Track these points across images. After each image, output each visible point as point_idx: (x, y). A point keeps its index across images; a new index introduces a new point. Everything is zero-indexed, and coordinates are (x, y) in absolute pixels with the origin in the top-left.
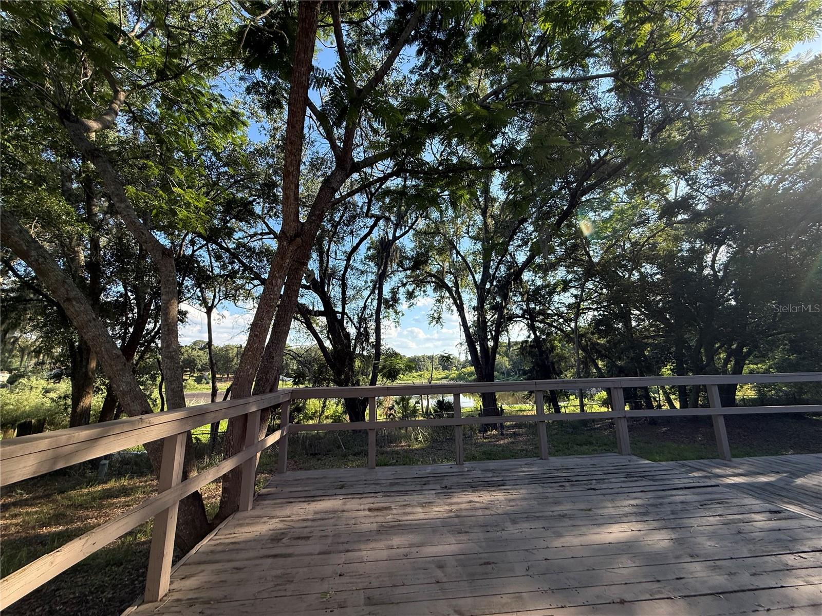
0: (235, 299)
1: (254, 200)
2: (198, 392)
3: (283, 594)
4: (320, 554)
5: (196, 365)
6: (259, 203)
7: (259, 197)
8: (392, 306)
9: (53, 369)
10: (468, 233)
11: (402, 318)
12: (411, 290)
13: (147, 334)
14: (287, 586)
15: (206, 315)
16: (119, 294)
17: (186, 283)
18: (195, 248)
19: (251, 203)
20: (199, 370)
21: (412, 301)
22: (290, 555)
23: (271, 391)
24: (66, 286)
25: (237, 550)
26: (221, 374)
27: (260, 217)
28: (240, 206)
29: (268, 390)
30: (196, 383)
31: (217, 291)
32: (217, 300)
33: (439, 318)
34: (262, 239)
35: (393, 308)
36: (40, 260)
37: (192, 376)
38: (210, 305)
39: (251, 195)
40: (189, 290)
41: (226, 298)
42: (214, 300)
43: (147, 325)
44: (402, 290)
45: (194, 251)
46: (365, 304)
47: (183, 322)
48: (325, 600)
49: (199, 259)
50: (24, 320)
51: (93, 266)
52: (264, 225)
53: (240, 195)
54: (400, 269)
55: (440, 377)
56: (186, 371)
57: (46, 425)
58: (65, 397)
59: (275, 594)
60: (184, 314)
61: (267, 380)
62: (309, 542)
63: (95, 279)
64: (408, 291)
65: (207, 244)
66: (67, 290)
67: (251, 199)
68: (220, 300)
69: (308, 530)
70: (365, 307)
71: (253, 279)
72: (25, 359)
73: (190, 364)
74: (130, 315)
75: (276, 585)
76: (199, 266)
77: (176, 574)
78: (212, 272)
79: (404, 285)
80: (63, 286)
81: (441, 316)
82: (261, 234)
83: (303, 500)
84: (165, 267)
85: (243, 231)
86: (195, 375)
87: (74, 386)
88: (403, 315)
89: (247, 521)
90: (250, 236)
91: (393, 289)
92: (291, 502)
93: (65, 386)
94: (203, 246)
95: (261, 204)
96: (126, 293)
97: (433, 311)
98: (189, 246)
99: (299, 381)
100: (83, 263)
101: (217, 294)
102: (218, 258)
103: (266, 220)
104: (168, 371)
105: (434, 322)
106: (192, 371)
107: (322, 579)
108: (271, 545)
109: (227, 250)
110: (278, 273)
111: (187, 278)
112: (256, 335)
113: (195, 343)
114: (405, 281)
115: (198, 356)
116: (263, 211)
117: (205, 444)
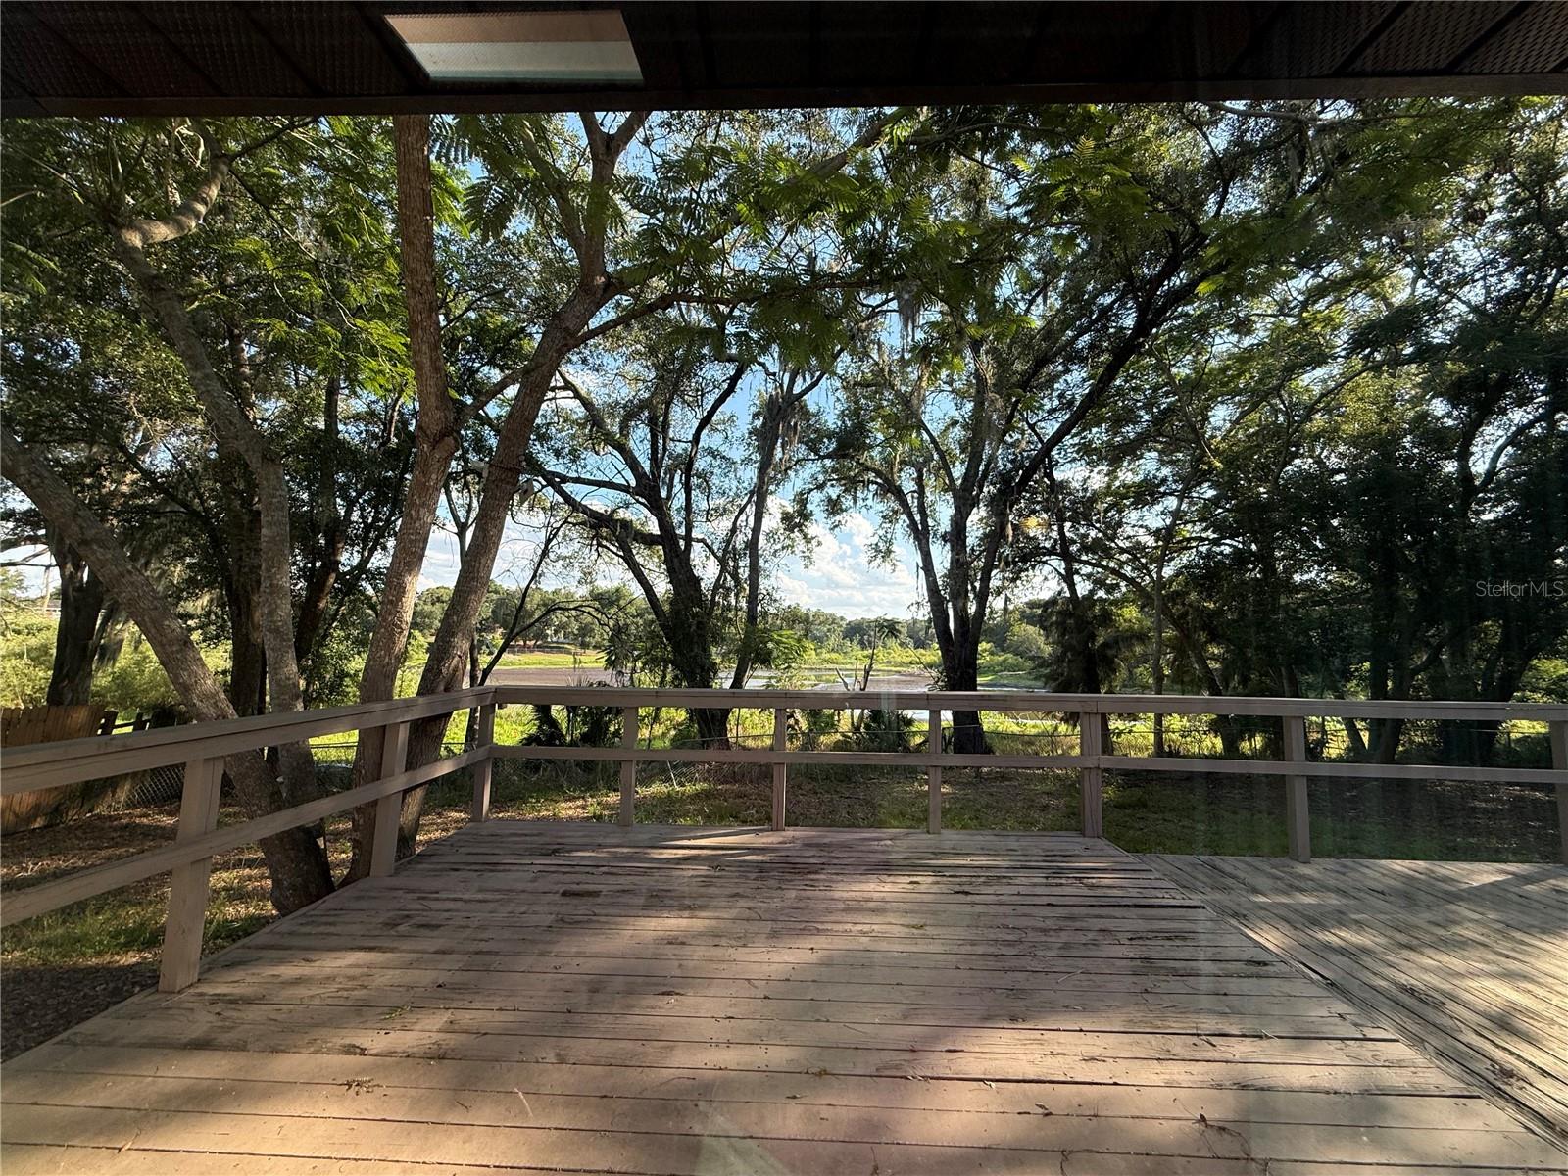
8: (799, 526)
10: (950, 383)
11: (816, 549)
12: (834, 497)
15: (456, 538)
21: (838, 518)
24: (80, 521)
33: (889, 551)
34: (554, 398)
35: (801, 531)
44: (816, 497)
46: (735, 523)
54: (812, 456)
55: (907, 660)
64: (830, 499)
66: (82, 528)
70: (734, 530)
79: (821, 487)
80: (74, 520)
81: (893, 548)
84: (267, 481)
88: (820, 544)
91: (801, 494)
97: (876, 538)
105: (879, 560)
114: (821, 478)
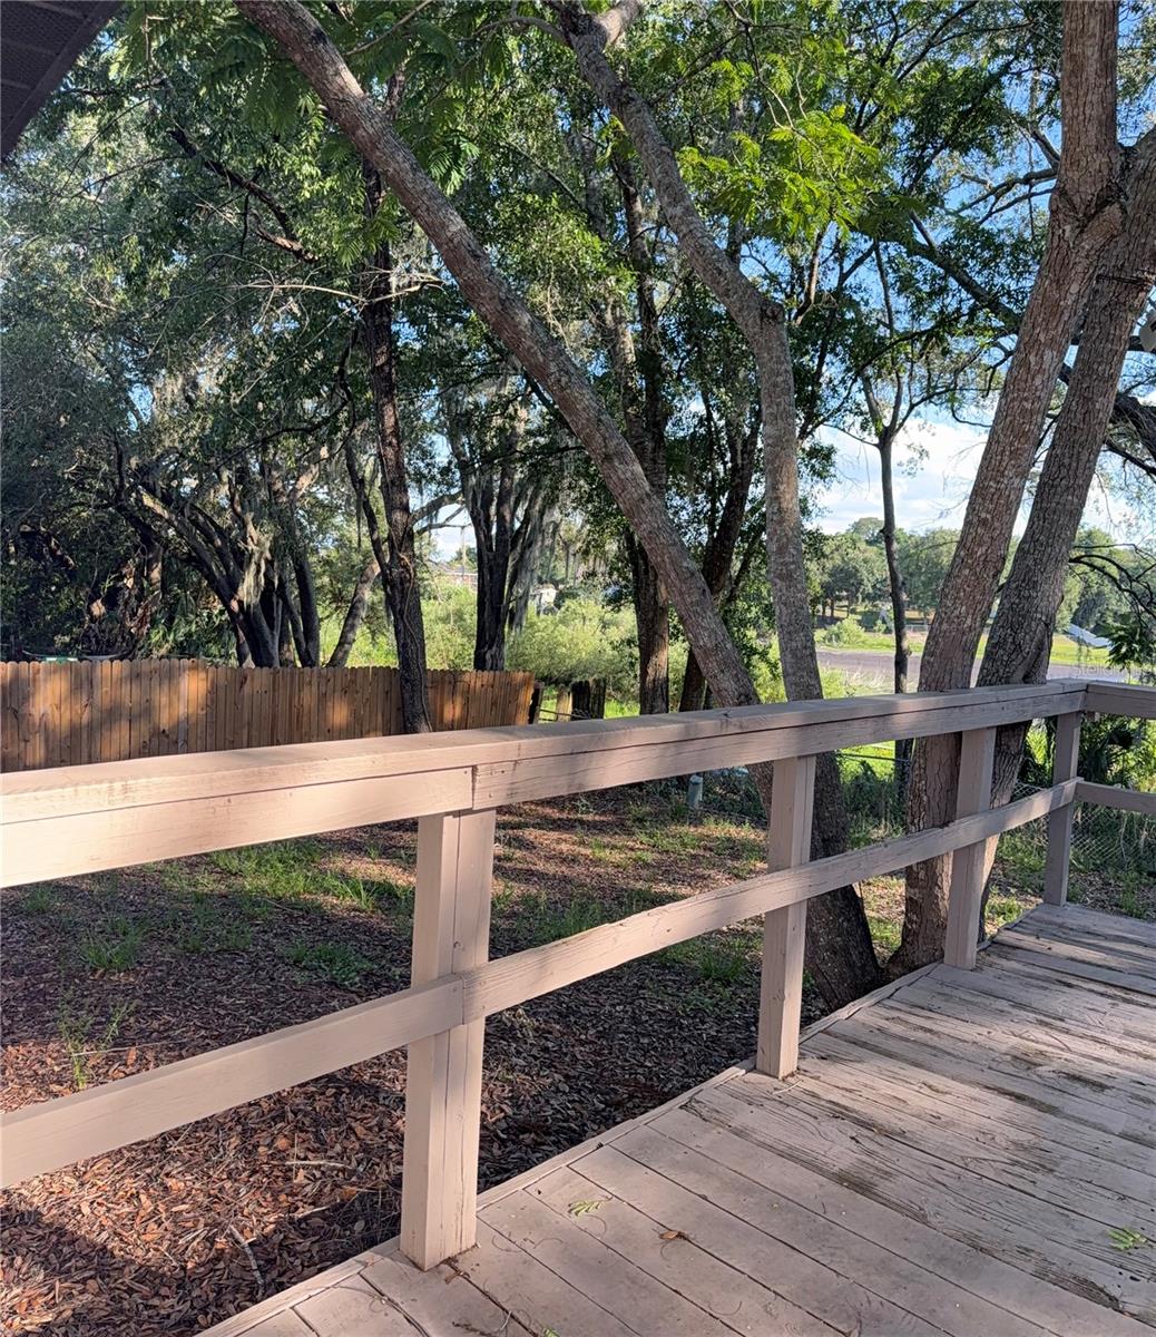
0: (952, 400)
1: (1006, 69)
2: (867, 651)
3: (1029, 1188)
4: (1124, 1136)
5: (861, 583)
6: (1019, 74)
7: (1018, 53)
9: (609, 585)
13: (753, 511)
14: (1039, 1176)
15: (877, 452)
16: (696, 421)
17: (827, 372)
18: (847, 265)
19: (995, 80)
20: (867, 597)
22: (1052, 1110)
23: (1027, 679)
24: (603, 429)
25: (934, 1048)
26: (920, 609)
27: (1022, 122)
28: (961, 102)
29: (1020, 674)
30: (861, 631)
31: (905, 379)
32: (904, 407)
34: (1029, 196)
36: (564, 380)
37: (853, 612)
38: (887, 422)
39: (997, 52)
40: (834, 390)
41: (928, 398)
42: (897, 407)
43: (751, 487)
45: (843, 277)
47: (823, 478)
48: (1122, 1246)
49: (856, 297)
50: (562, 490)
51: (648, 361)
52: (1036, 146)
53: (959, 65)
56: (839, 599)
57: (609, 690)
58: (629, 642)
59: (1009, 1179)
60: (823, 455)
61: (1018, 648)
62: (1102, 1098)
63: (653, 390)
65: (875, 248)
67: (994, 67)
68: (912, 407)
69: (1106, 1069)
71: (1003, 333)
72: (571, 563)
73: (844, 583)
74: (720, 467)
75: (1014, 1163)
76: (858, 320)
77: (809, 1043)
78: (890, 326)
80: (599, 431)
82: (1027, 180)
83: (1102, 989)
84: (769, 350)
85: (975, 179)
86: (860, 609)
87: (641, 621)
89: (959, 993)
90: (993, 191)
92: (1070, 986)
93: (628, 618)
94: (868, 254)
95: (1028, 76)
96: (709, 414)
98: (830, 264)
99: (1131, 652)
100: (631, 358)
101: (905, 389)
102: (906, 284)
103: (1043, 132)
104: (784, 609)
106: (852, 598)
107: (1123, 1198)
108: (1011, 1070)
109: (929, 251)
110: (1047, 330)
111: (828, 358)
112: (984, 522)
113: (857, 527)
115: (865, 561)
116: (1033, 99)
117: (883, 784)
